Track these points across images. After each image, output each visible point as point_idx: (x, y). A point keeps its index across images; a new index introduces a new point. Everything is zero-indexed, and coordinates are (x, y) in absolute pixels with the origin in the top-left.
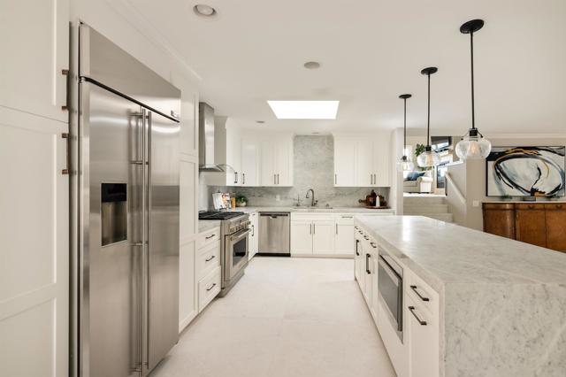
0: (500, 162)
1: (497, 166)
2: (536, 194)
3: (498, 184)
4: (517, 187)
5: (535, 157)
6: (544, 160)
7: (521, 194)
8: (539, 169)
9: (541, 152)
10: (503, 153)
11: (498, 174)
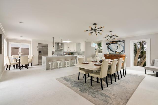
0: (108, 45)
1: (108, 46)
2: (117, 53)
3: (108, 50)
4: (112, 51)
5: (116, 44)
6: (119, 44)
7: (113, 53)
8: (117, 46)
9: (118, 42)
10: (109, 43)
11: (108, 48)
